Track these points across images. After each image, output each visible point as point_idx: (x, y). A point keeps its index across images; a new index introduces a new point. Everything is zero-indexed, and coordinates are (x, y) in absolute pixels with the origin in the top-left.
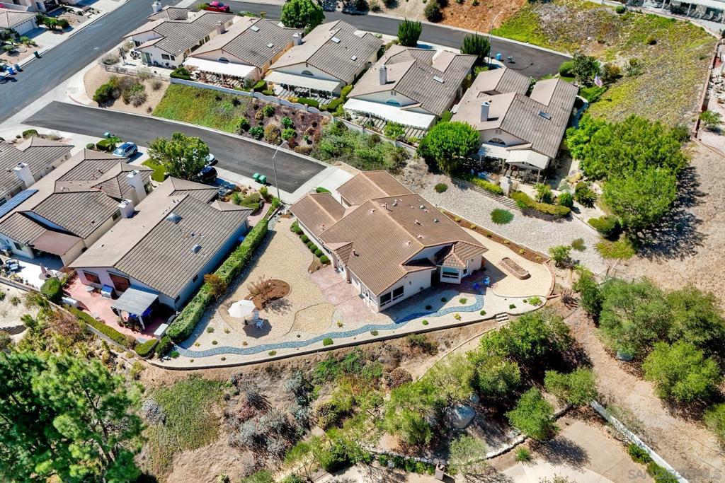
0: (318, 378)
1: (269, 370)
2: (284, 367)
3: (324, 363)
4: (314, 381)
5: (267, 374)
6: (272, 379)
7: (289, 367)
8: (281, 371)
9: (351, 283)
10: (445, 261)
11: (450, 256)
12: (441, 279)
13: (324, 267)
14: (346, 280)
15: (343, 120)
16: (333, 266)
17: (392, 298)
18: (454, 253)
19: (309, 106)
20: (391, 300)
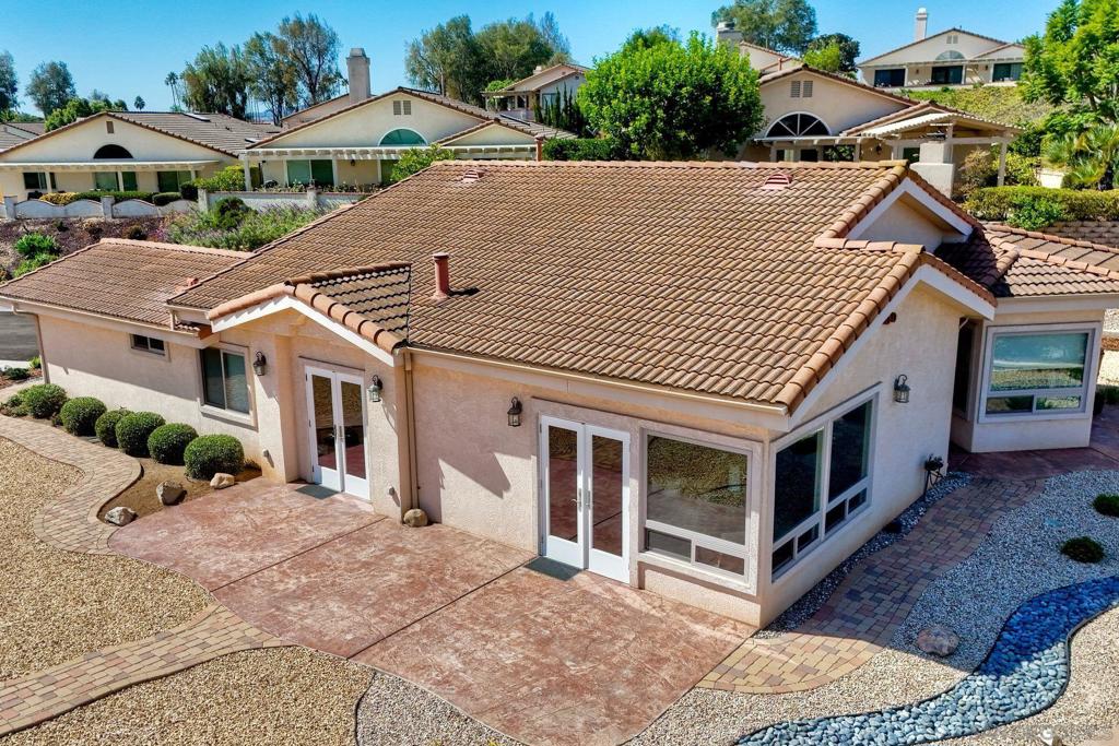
9: (431, 519)
10: (1009, 280)
11: (1016, 259)
12: (977, 429)
13: (217, 488)
14: (393, 510)
15: (238, 195)
16: (278, 471)
17: (825, 505)
18: (1023, 252)
19: (118, 200)
20: (818, 518)
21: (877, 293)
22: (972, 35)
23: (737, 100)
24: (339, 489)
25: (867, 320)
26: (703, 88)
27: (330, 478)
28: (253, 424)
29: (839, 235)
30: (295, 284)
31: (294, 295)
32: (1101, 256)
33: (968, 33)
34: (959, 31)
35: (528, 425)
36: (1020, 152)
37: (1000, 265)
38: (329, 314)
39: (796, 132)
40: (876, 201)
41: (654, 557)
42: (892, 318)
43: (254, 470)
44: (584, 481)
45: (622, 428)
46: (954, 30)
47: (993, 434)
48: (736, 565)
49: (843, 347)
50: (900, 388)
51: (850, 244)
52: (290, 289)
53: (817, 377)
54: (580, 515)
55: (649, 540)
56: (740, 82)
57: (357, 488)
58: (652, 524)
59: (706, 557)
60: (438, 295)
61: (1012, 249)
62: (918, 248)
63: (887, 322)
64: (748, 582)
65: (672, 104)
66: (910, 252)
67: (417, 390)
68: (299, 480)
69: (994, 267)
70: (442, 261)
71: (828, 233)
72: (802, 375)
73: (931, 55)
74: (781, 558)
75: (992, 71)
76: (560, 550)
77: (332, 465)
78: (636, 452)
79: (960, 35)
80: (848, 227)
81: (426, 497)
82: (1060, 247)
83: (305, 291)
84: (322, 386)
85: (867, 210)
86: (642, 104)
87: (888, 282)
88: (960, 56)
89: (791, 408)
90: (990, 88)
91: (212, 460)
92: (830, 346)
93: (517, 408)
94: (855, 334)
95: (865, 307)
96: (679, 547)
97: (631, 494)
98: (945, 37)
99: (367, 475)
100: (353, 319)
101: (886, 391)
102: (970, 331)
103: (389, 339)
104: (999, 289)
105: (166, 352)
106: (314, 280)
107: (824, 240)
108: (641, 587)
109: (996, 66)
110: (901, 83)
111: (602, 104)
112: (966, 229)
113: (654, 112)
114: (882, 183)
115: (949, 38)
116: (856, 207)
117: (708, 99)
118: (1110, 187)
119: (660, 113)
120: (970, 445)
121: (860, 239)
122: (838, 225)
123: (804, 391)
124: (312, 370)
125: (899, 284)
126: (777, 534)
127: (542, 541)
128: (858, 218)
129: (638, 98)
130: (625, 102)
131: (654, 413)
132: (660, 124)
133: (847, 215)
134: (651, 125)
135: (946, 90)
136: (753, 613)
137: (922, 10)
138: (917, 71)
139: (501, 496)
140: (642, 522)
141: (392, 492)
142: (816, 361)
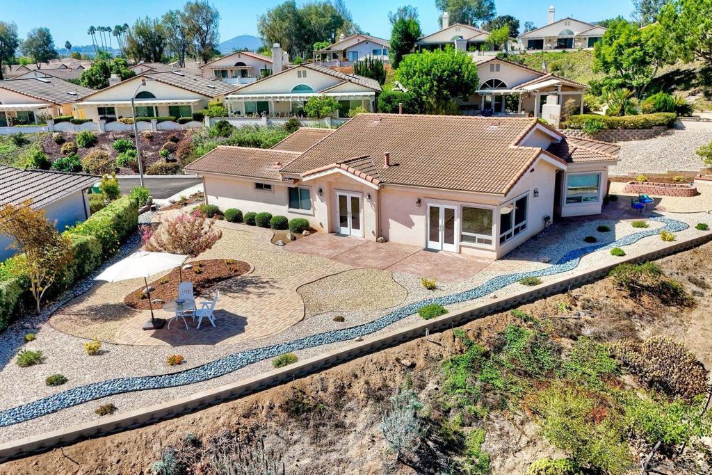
0: (460, 407)
1: (296, 409)
2: (341, 392)
3: (455, 362)
4: (455, 417)
5: (293, 423)
6: (316, 438)
7: (358, 388)
8: (339, 406)
9: (386, 240)
10: (572, 157)
11: (575, 149)
12: (563, 209)
13: (305, 235)
14: (374, 238)
15: (226, 119)
16: (326, 229)
17: (514, 227)
18: (578, 147)
19: (159, 121)
20: (512, 230)
21: (528, 163)
22: (578, 21)
23: (468, 78)
24: (349, 234)
25: (525, 171)
26: (453, 72)
27: (344, 230)
28: (312, 214)
29: (516, 145)
30: (340, 164)
31: (340, 168)
32: (606, 147)
33: (576, 21)
34: (571, 19)
35: (423, 206)
36: (593, 94)
37: (570, 152)
38: (354, 174)
39: (492, 86)
40: (528, 132)
41: (464, 243)
42: (533, 170)
43: (313, 231)
44: (442, 222)
45: (455, 205)
46: (568, 18)
47: (568, 210)
48: (489, 242)
49: (519, 178)
50: (536, 192)
51: (520, 148)
52: (339, 166)
53: (512, 186)
54: (440, 233)
55: (463, 238)
56: (469, 69)
57: (357, 233)
58: (463, 233)
59: (480, 241)
60: (386, 166)
61: (575, 145)
62: (540, 149)
63: (531, 171)
64: (493, 246)
65: (440, 80)
66: (538, 150)
67: (382, 198)
68: (332, 232)
69: (568, 152)
70: (387, 155)
71: (513, 144)
72: (508, 186)
73: (556, 32)
74: (502, 240)
75: (587, 41)
76: (432, 245)
77: (346, 226)
78: (459, 212)
79: (572, 22)
80: (519, 142)
81: (384, 233)
82: (593, 143)
83: (343, 166)
84: (343, 199)
85: (525, 135)
86: (427, 79)
87: (531, 159)
88: (571, 33)
89: (506, 195)
90: (586, 51)
91: (301, 226)
92: (515, 178)
93: (419, 201)
94: (522, 175)
95: (525, 167)
96: (472, 239)
97: (457, 223)
98: (563, 23)
99: (361, 228)
100: (364, 175)
101: (531, 193)
102: (559, 175)
103: (377, 181)
104: (569, 160)
105: (272, 189)
106: (345, 162)
107: (512, 146)
108: (460, 253)
109: (590, 39)
110: (541, 48)
111: (408, 79)
112: (559, 138)
113: (432, 82)
114: (530, 126)
115: (566, 23)
116: (521, 135)
117: (456, 77)
118: (623, 115)
119: (435, 83)
120: (561, 213)
121: (522, 146)
122: (516, 141)
123: (509, 190)
124: (338, 193)
125: (534, 160)
126: (501, 233)
127: (427, 243)
128: (522, 138)
129: (425, 77)
130: (419, 77)
131: (464, 200)
132: (436, 88)
133: (518, 138)
134: (431, 88)
135: (564, 52)
136: (494, 255)
137: (552, 7)
138: (550, 40)
139: (411, 228)
140: (460, 233)
141: (373, 232)
142: (512, 182)
